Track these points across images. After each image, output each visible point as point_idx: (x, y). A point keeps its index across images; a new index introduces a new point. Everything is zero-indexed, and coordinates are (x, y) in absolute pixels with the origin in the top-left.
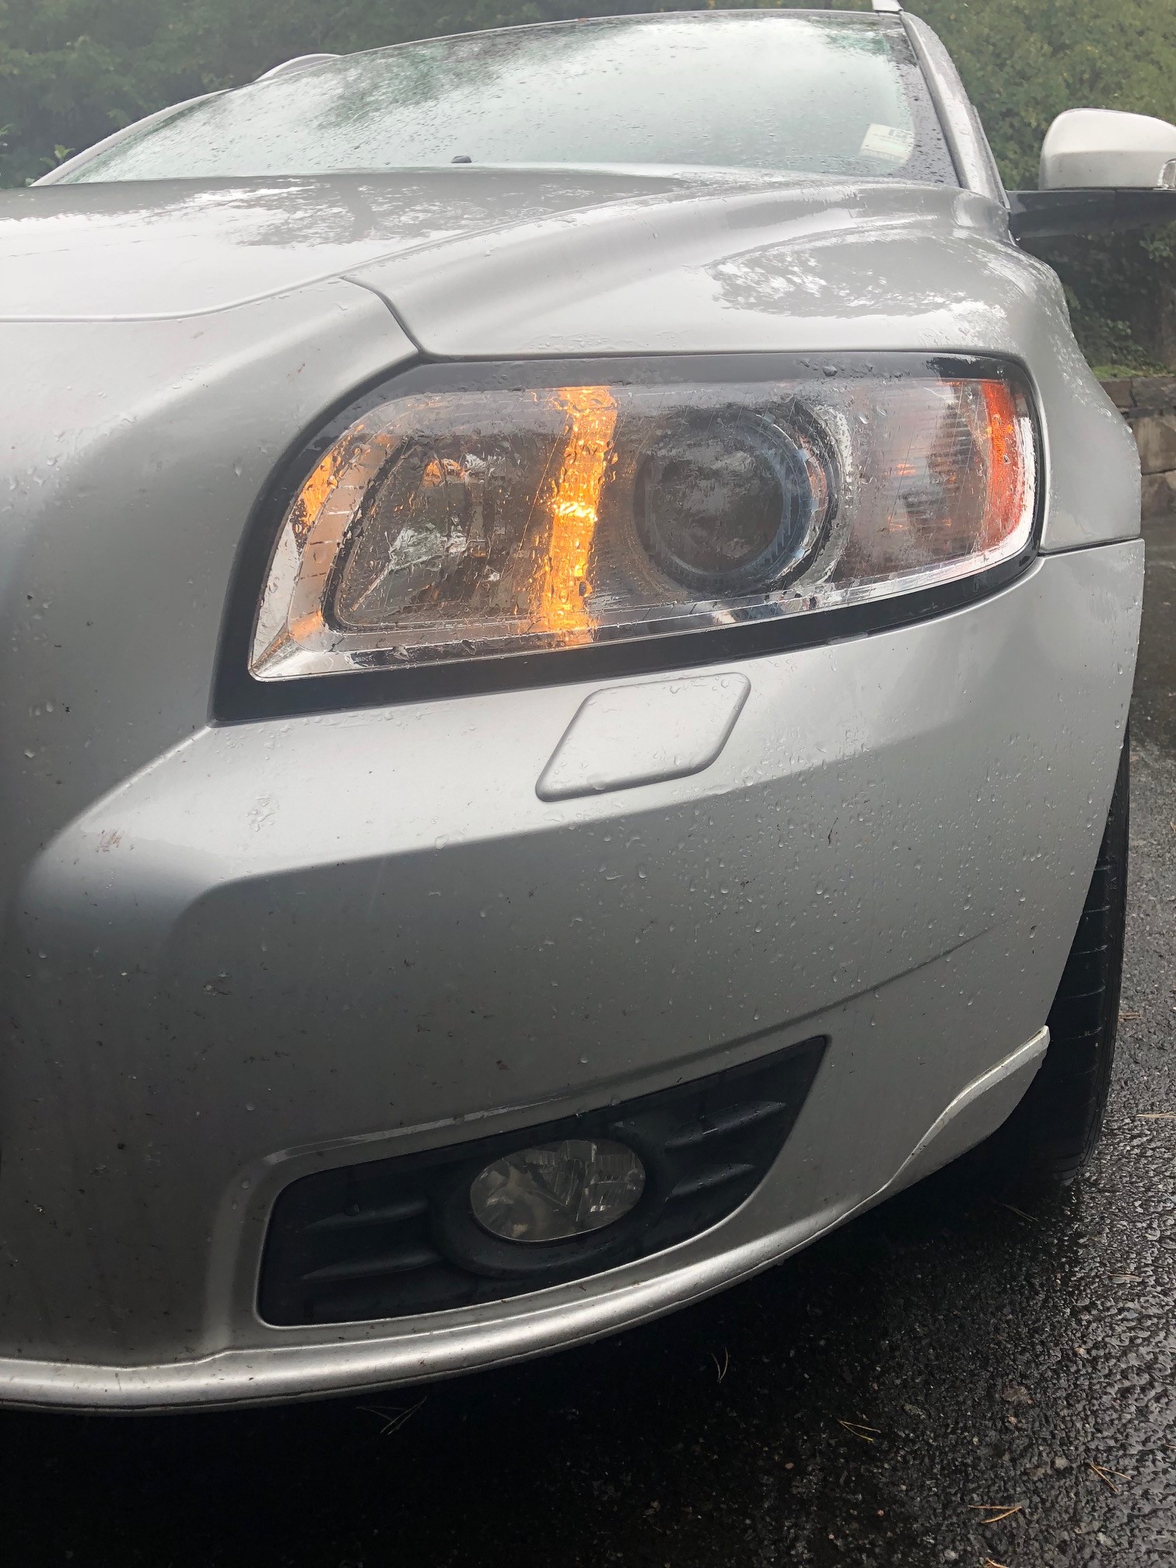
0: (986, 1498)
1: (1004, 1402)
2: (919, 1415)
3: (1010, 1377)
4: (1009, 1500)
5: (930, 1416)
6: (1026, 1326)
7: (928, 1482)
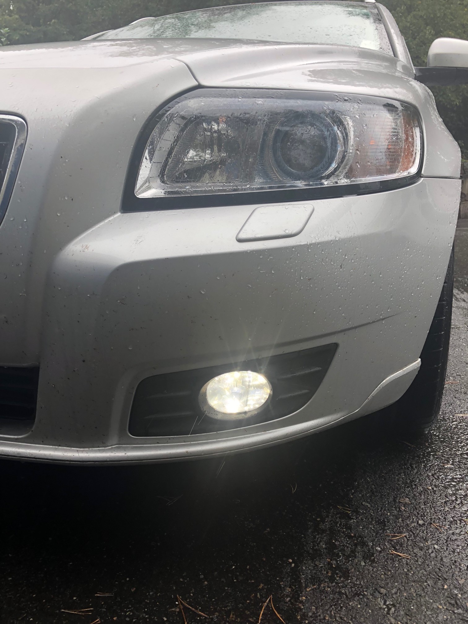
0: (392, 532)
1: (400, 502)
2: (368, 506)
3: (403, 495)
4: (401, 533)
5: (372, 506)
6: (409, 479)
7: (371, 526)
